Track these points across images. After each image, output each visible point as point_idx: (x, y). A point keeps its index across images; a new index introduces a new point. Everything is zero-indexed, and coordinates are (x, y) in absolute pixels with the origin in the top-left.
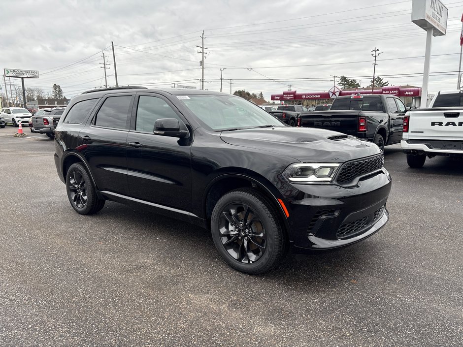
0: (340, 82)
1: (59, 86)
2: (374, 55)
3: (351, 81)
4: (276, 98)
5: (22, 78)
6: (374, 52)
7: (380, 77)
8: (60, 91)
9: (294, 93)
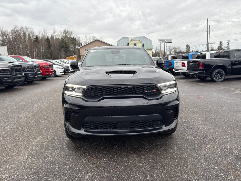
1: (189, 45)
5: (165, 43)
8: (189, 48)
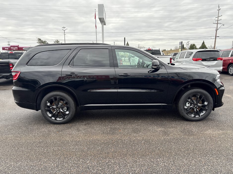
0: (38, 41)
2: (64, 30)
3: (44, 41)
4: (6, 49)
6: (63, 28)
7: (58, 40)
9: (18, 46)
